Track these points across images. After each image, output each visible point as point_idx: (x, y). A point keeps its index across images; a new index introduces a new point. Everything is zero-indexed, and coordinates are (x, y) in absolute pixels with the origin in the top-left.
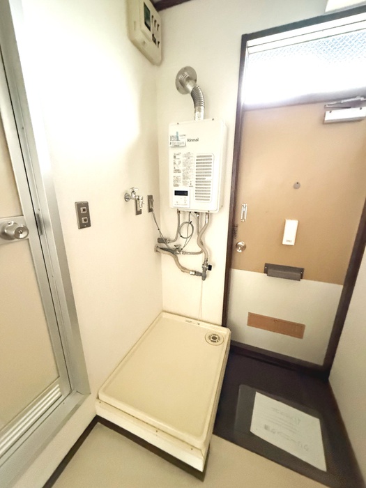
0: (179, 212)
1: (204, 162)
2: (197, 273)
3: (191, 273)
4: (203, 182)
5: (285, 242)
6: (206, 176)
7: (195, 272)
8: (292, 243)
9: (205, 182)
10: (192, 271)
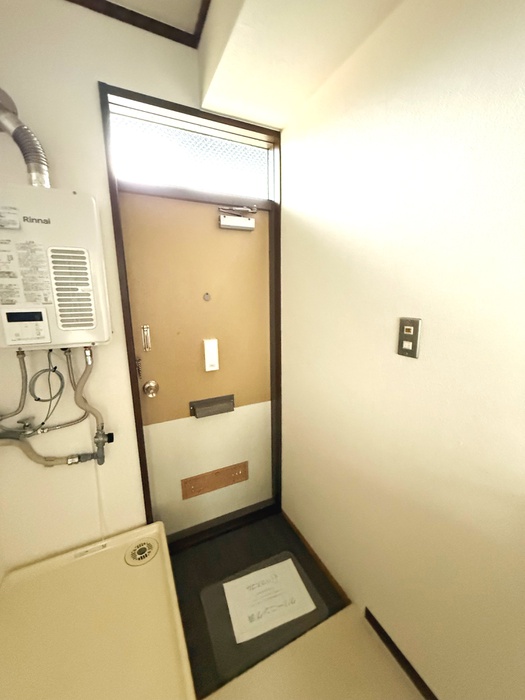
0: (21, 353)
1: (69, 262)
2: (82, 458)
3: (70, 461)
4: (74, 295)
5: (208, 369)
6: (77, 284)
7: (79, 457)
8: (216, 368)
9: (79, 294)
10: (72, 457)
